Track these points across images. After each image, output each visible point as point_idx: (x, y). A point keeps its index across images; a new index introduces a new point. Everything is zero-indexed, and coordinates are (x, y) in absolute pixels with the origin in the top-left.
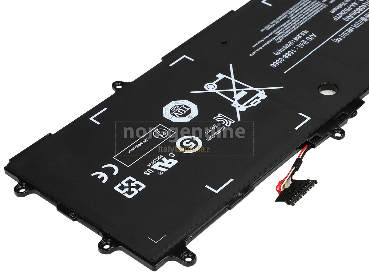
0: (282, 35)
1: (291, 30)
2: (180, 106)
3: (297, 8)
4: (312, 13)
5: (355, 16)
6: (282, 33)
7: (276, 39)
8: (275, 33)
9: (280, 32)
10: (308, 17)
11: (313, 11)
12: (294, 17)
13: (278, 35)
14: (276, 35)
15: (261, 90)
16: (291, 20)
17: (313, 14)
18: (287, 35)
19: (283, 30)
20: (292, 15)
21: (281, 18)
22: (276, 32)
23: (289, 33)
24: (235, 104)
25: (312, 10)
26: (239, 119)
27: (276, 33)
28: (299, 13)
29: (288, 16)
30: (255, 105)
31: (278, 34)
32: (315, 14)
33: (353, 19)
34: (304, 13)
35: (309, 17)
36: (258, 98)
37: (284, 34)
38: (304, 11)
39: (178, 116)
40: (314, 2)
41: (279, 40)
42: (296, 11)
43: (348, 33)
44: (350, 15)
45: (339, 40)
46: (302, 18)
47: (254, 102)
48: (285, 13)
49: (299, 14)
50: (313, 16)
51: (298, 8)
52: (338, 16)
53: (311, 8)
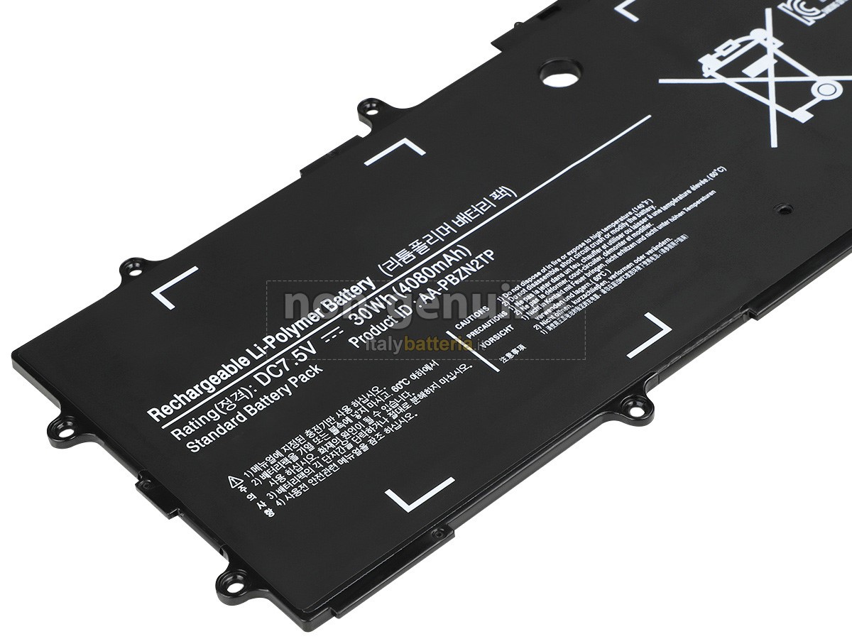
0: (634, 218)
1: (609, 231)
3: (579, 300)
4: (545, 277)
5: (440, 257)
6: (635, 227)
7: (653, 211)
8: (652, 228)
9: (637, 229)
10: (558, 266)
11: (540, 285)
12: (593, 271)
13: (645, 220)
14: (650, 221)
15: (710, 77)
16: (602, 261)
17: (543, 274)
18: (622, 219)
19: (630, 234)
20: (597, 279)
21: (630, 271)
22: (648, 230)
23: (616, 222)
24: (773, 45)
25: (542, 288)
26: (768, 12)
27: (649, 226)
28: (577, 282)
29: (609, 275)
30: (730, 42)
31: (645, 224)
32: (539, 274)
33: (447, 252)
34: (564, 282)
35: (554, 267)
36: (721, 58)
37: (630, 220)
38: (565, 286)
40: (530, 313)
41: (646, 206)
42: (584, 287)
43: (473, 209)
44: (449, 261)
45: (501, 192)
46: (574, 267)
47: (731, 48)
48: (615, 285)
49: (578, 277)
50: (544, 270)
51: (577, 296)
52: (481, 262)
53: (543, 296)
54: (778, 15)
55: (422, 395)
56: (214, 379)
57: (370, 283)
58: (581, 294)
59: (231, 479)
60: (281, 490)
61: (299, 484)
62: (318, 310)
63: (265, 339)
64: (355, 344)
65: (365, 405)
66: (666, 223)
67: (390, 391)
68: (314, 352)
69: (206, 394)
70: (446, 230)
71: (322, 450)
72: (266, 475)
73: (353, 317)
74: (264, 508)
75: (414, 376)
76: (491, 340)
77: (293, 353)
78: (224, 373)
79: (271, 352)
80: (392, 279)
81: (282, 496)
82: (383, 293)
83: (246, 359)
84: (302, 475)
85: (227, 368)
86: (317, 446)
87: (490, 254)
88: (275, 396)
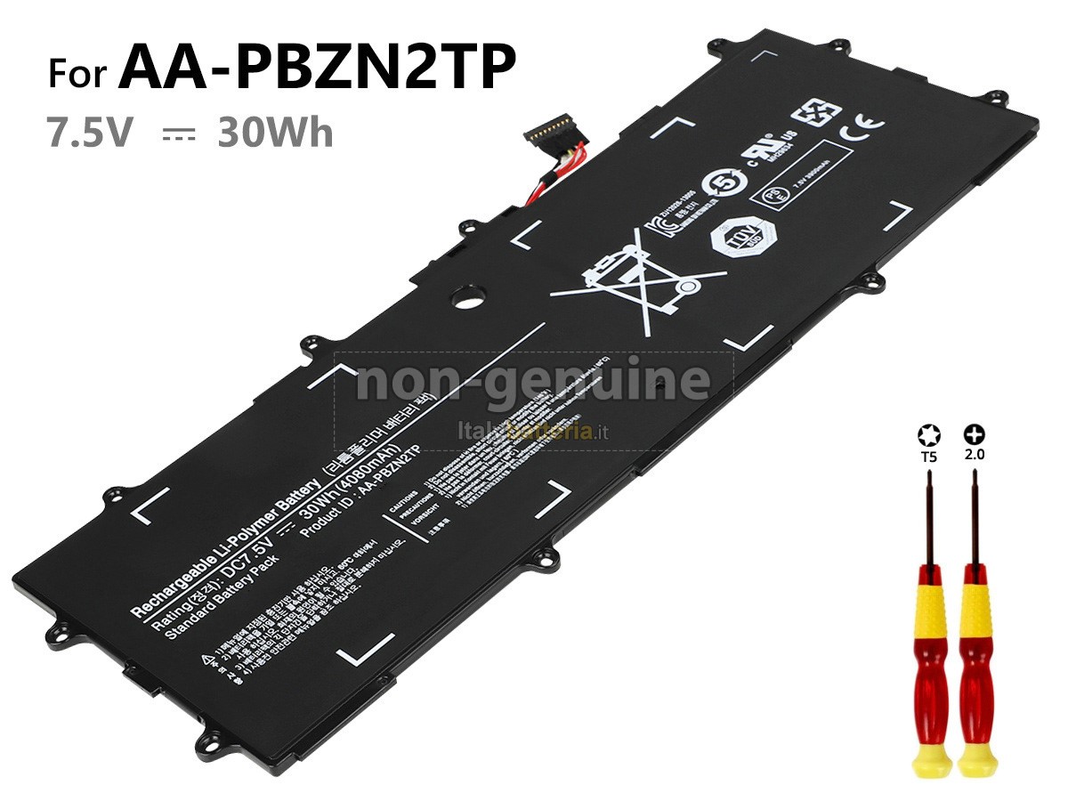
0: (536, 406)
1: (515, 419)
2: (746, 246)
3: (493, 477)
4: (463, 462)
5: (375, 456)
6: (536, 413)
7: (550, 398)
8: (550, 412)
9: (539, 415)
10: (474, 451)
11: (460, 469)
12: (503, 452)
13: (545, 406)
14: (549, 406)
15: (593, 287)
16: (511, 444)
17: (462, 460)
18: (525, 407)
19: (533, 419)
20: (506, 458)
21: (533, 448)
22: (548, 414)
23: (521, 411)
24: (642, 256)
25: (461, 471)
26: (637, 231)
27: (548, 411)
28: (490, 463)
29: (517, 454)
30: (607, 257)
31: (545, 409)
32: (458, 459)
33: (379, 451)
34: (480, 463)
35: (471, 453)
36: (600, 271)
37: (532, 408)
38: (480, 467)
39: (748, 227)
40: (452, 492)
41: (545, 395)
42: (497, 466)
43: (400, 414)
44: (382, 459)
45: (423, 397)
46: (487, 450)
47: (608, 262)
48: (523, 461)
49: (491, 458)
50: (462, 456)
51: (491, 474)
52: (409, 456)
53: (462, 477)
54: (644, 232)
55: (364, 569)
56: (186, 577)
57: (317, 484)
58: (494, 472)
59: (204, 657)
60: (247, 661)
61: (263, 654)
62: (273, 511)
63: (229, 540)
64: (305, 534)
65: (316, 583)
66: (563, 407)
67: (338, 570)
68: (271, 545)
69: (180, 591)
70: (379, 433)
71: (281, 625)
72: (233, 651)
73: (303, 513)
74: (234, 678)
75: (356, 555)
76: (421, 517)
77: (253, 548)
78: (195, 572)
79: (234, 550)
80: (335, 478)
81: (248, 666)
82: (327, 490)
83: (213, 558)
84: (265, 647)
85: (197, 567)
86: (276, 622)
87: (416, 448)
88: (239, 585)
